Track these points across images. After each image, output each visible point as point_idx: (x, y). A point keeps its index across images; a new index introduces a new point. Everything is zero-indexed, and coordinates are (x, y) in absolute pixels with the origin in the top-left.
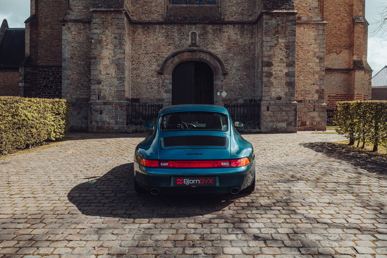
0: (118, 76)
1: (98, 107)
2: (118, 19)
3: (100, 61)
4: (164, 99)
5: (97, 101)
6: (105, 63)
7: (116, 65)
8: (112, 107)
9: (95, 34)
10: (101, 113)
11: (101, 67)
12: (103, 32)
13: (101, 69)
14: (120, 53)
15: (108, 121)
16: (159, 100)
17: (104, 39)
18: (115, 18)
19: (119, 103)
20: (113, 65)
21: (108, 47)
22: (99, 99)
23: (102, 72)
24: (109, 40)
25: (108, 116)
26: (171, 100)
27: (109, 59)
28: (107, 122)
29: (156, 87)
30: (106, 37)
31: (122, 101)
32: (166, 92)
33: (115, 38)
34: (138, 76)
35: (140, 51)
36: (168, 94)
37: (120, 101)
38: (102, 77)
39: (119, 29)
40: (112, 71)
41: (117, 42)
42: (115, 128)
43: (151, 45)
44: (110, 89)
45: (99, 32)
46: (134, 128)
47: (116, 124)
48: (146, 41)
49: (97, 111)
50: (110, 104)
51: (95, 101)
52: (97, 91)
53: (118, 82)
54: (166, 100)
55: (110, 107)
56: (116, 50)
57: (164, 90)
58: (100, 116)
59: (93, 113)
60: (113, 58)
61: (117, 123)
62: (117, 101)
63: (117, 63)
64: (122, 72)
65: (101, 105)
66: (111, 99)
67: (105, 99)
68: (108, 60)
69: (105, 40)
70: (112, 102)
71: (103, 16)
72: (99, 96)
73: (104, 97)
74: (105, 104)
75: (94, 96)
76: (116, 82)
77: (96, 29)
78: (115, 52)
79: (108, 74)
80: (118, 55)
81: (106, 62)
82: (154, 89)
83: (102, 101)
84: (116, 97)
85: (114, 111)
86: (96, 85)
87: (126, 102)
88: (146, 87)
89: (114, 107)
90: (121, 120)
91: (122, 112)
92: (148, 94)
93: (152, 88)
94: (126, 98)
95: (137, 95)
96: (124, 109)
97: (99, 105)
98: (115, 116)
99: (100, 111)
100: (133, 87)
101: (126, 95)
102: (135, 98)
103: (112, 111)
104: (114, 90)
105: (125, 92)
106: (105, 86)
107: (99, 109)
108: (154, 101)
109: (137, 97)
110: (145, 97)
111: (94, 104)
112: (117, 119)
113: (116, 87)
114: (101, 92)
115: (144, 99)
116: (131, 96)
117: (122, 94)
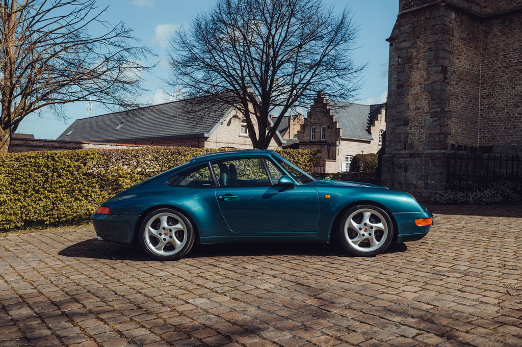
0: (432, 111)
1: (402, 160)
2: (435, 18)
3: (408, 89)
5: (402, 152)
6: (415, 92)
7: (430, 92)
8: (421, 160)
9: (403, 49)
10: (406, 170)
11: (410, 99)
12: (414, 43)
13: (410, 101)
14: (436, 73)
15: (415, 182)
17: (415, 54)
18: (430, 18)
19: (431, 154)
20: (425, 94)
21: (419, 65)
22: (405, 149)
23: (411, 107)
24: (421, 55)
25: (414, 175)
27: (420, 84)
28: (413, 185)
30: (416, 52)
31: (437, 151)
33: (430, 49)
34: (491, 107)
35: (496, 64)
37: (432, 152)
38: (410, 114)
39: (435, 34)
40: (424, 104)
41: (432, 55)
42: (424, 195)
43: (516, 50)
44: (421, 133)
45: (407, 46)
46: (450, 195)
47: (426, 188)
48: (507, 44)
49: (401, 167)
50: (419, 155)
51: (398, 152)
52: (402, 136)
53: (431, 120)
55: (418, 160)
56: (430, 69)
58: (404, 174)
59: (396, 169)
60: (426, 82)
61: (427, 186)
62: (429, 151)
63: (431, 89)
64: (437, 103)
65: (407, 158)
66: (420, 148)
67: (413, 147)
68: (419, 87)
69: (416, 56)
70: (422, 152)
71: (414, 20)
72: (405, 144)
73: (412, 146)
74: (411, 155)
75: (399, 144)
76: (429, 120)
77: (404, 41)
78: (428, 74)
79: (418, 109)
80: (432, 77)
81: (416, 89)
82: (519, 127)
83: (408, 152)
84: (428, 145)
85: (423, 167)
86: (402, 127)
87: (452, 152)
88: (505, 125)
89: (423, 162)
90: (433, 182)
91: (435, 168)
92: (508, 138)
93: (515, 127)
94: (453, 146)
95: (489, 141)
96: (438, 164)
97: (404, 158)
98: (424, 176)
99: (405, 167)
100: (483, 127)
101: (450, 141)
102: (486, 145)
103: (421, 168)
104: (426, 134)
105: (446, 137)
106: (413, 128)
107: (403, 164)
108: (519, 151)
109: (488, 144)
110: (502, 143)
111: (397, 156)
112: (428, 180)
113: (429, 128)
114: (408, 137)
115: (500, 146)
116: (479, 142)
117: (437, 139)
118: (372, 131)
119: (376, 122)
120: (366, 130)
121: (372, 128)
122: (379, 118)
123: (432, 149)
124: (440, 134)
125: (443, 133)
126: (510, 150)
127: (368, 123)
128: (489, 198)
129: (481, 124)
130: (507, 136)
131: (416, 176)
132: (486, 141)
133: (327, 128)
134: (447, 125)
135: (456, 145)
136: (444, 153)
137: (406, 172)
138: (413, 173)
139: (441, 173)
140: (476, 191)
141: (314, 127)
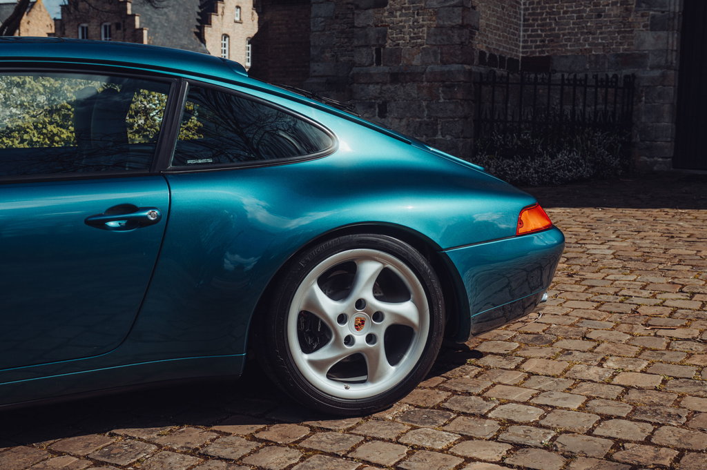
1: (373, 89)
4: (644, 56)
5: (374, 69)
8: (419, 88)
10: (383, 113)
16: (628, 59)
19: (442, 73)
22: (378, 63)
25: (404, 122)
26: (673, 58)
29: (615, 11)
31: (455, 67)
32: (654, 26)
36: (663, 34)
37: (446, 68)
44: (417, 25)
49: (371, 106)
50: (414, 77)
51: (364, 70)
52: (372, 33)
54: (651, 61)
55: (412, 89)
57: (647, 21)
62: (437, 68)
66: (416, 61)
67: (398, 59)
70: (420, 70)
72: (378, 51)
73: (396, 54)
74: (395, 78)
75: (364, 50)
82: (609, 16)
83: (387, 69)
84: (435, 53)
85: (424, 104)
86: (371, 11)
87: (482, 69)
88: (579, 11)
89: (425, 91)
90: (448, 137)
91: (452, 106)
92: (585, 40)
93: (599, 16)
94: (482, 54)
95: (544, 46)
96: (459, 96)
97: (378, 83)
98: (427, 124)
99: (379, 106)
100: (530, 14)
101: (479, 45)
102: (537, 54)
103: (420, 106)
104: (429, 28)
105: (472, 33)
106: (398, 13)
107: (376, 98)
108: (607, 66)
109: (543, 52)
110: (572, 51)
111: (362, 81)
112: (435, 133)
113: (436, 13)
114: (384, 36)
115: (567, 57)
116: (523, 47)
117: (456, 39)
118: (207, 37)
119: (214, 18)
120: (196, 33)
121: (207, 30)
122: (220, 10)
123: (444, 63)
124: (462, 27)
125: (467, 26)
126: (588, 66)
127: (198, 20)
128: (570, 171)
129: (526, 9)
130: (582, 34)
131: (408, 125)
132: (537, 47)
133: (113, 27)
134: (474, 8)
135: (488, 55)
136: (470, 72)
137: (385, 117)
138: (401, 119)
139: (466, 118)
140: (541, 155)
141: (85, 25)
